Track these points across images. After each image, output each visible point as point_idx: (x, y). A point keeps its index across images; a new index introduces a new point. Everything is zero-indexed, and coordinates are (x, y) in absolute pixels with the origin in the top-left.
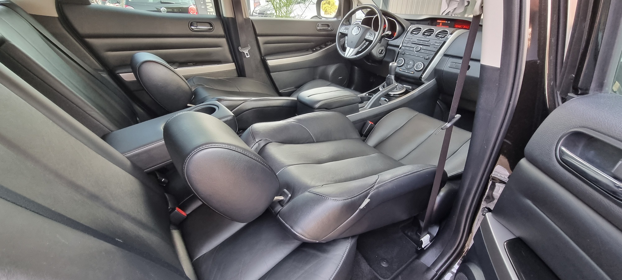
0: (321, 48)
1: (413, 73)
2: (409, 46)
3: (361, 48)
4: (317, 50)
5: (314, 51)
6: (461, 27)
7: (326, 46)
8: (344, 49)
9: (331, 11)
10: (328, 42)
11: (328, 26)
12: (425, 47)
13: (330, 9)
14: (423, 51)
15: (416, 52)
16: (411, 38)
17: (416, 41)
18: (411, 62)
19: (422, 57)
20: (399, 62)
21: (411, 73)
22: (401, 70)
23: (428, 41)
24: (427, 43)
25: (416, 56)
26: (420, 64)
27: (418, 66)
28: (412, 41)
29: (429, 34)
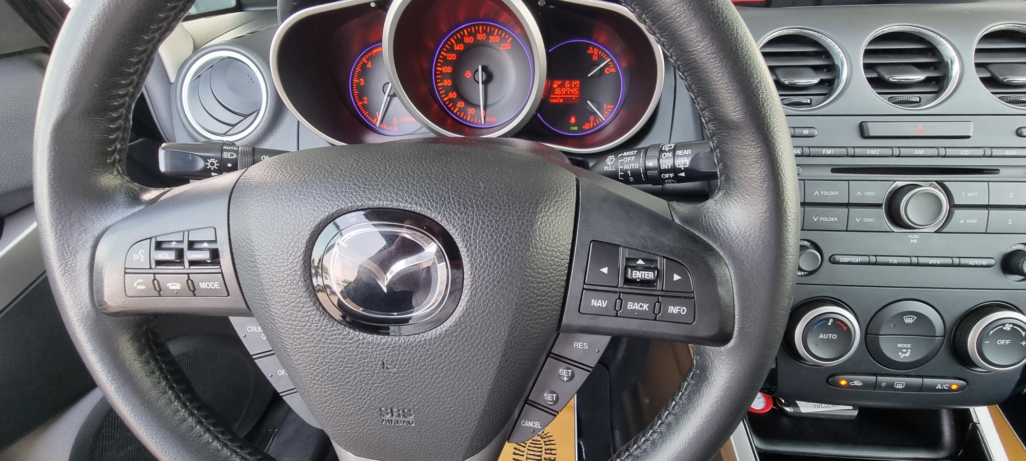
1: (955, 387)
2: (833, 194)
3: (527, 403)
12: (969, 189)
14: (969, 221)
15: (916, 236)
16: (806, 132)
17: (873, 152)
18: (909, 320)
19: (982, 266)
20: (821, 336)
21: (939, 387)
22: (843, 383)
23: (968, 137)
24: (966, 152)
25: (932, 265)
26: (1008, 328)
27: (1003, 342)
28: (829, 152)
29: (920, 77)
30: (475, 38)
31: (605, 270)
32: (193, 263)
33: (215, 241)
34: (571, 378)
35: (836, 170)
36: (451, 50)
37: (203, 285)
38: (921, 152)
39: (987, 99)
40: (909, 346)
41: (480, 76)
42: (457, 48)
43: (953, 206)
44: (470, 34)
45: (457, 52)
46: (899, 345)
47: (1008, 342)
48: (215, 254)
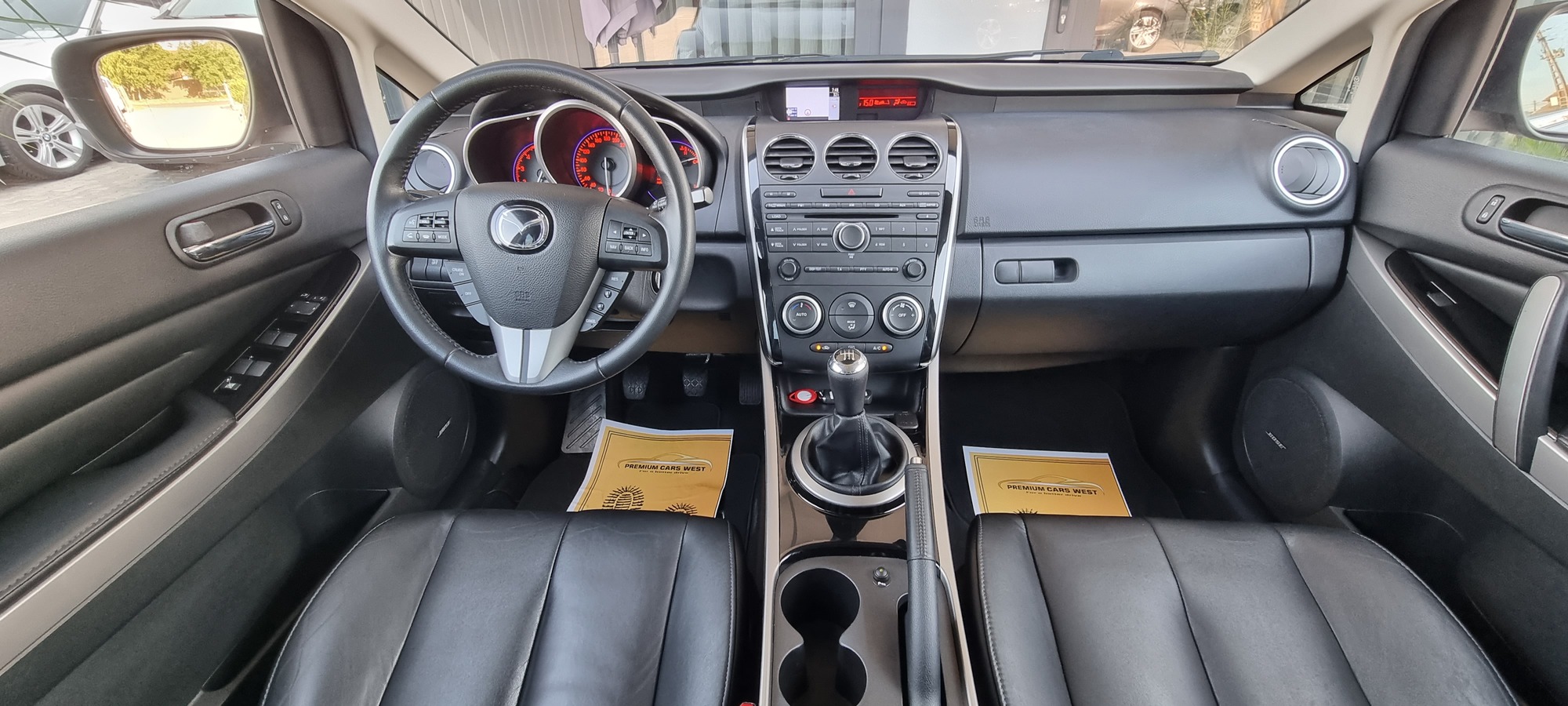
0: (277, 357)
1: (884, 348)
2: (803, 230)
3: (590, 310)
4: (251, 388)
5: (235, 404)
6: (886, 101)
7: (301, 326)
8: (480, 341)
9: (151, 78)
10: (295, 297)
11: (256, 213)
12: (881, 226)
13: (141, 70)
14: (880, 244)
15: (853, 254)
16: (789, 194)
17: (826, 205)
18: (852, 305)
19: (890, 272)
20: (797, 314)
21: (875, 348)
22: (819, 348)
23: (879, 197)
24: (878, 205)
25: (862, 272)
26: (903, 305)
27: (902, 315)
28: (801, 205)
29: (859, 163)
30: (603, 139)
31: (615, 232)
32: (437, 226)
33: (447, 217)
34: (610, 296)
35: (807, 216)
36: (586, 147)
37: (439, 237)
38: (853, 205)
39: (893, 175)
40: (854, 322)
41: (606, 164)
42: (590, 146)
43: (872, 236)
44: (599, 136)
45: (590, 148)
46: (848, 322)
47: (905, 315)
48: (448, 222)
